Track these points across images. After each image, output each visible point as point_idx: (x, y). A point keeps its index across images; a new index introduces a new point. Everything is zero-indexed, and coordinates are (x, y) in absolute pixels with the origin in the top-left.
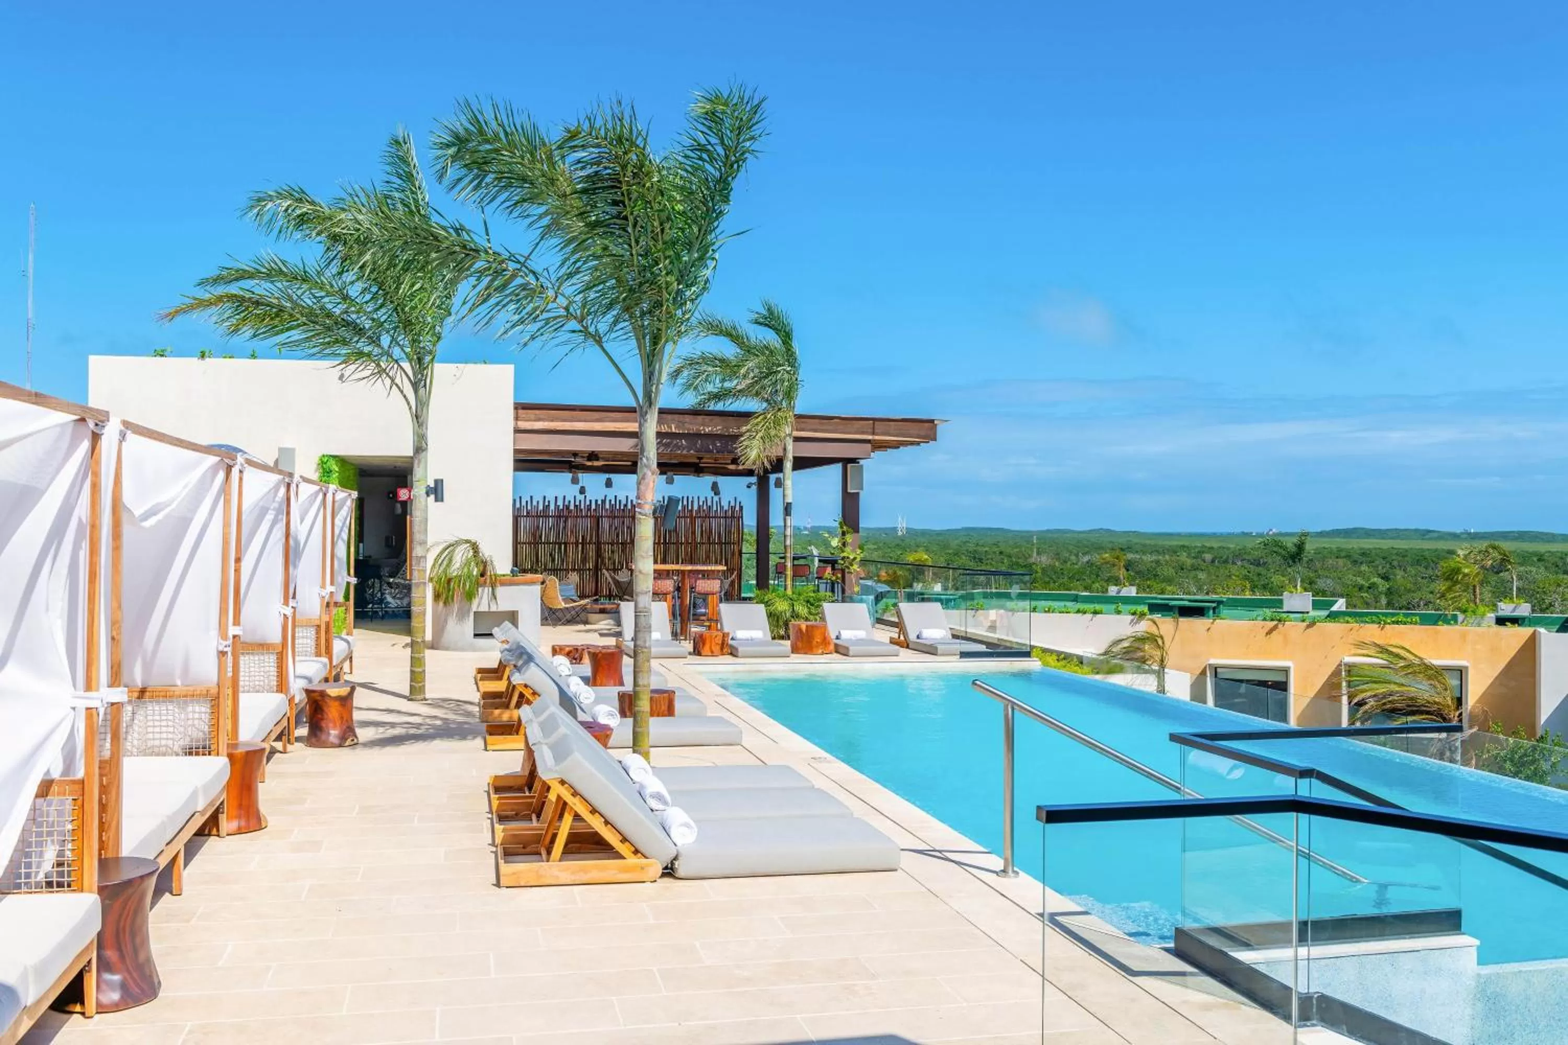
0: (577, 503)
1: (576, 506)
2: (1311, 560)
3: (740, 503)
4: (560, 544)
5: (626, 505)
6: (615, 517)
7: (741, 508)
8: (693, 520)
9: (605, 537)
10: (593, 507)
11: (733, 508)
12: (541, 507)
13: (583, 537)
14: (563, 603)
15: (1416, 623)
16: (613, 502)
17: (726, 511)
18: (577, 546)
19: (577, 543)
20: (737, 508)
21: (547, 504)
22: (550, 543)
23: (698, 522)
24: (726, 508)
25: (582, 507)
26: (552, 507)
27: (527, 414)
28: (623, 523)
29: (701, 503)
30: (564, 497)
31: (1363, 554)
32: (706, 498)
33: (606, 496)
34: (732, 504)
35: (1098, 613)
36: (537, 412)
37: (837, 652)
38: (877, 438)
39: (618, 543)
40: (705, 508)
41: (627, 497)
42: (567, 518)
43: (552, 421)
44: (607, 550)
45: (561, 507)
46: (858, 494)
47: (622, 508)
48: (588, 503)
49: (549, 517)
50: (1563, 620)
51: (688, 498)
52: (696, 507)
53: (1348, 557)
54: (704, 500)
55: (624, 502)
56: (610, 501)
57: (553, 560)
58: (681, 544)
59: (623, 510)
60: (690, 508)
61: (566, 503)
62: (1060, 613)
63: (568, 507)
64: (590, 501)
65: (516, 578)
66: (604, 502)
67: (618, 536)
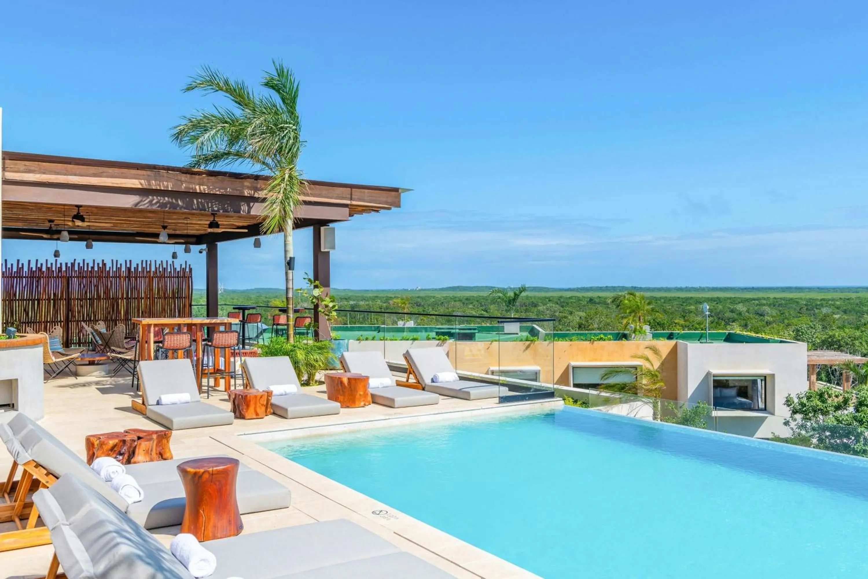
0: (49, 266)
1: (48, 268)
2: (443, 303)
3: (190, 265)
4: (33, 301)
5: (93, 268)
6: (83, 277)
7: (191, 270)
8: (151, 279)
9: (75, 293)
10: (64, 269)
11: (184, 270)
12: (15, 269)
13: (54, 294)
14: (53, 358)
15: (610, 340)
16: (81, 265)
17: (178, 272)
18: (50, 302)
19: (49, 299)
20: (187, 270)
21: (20, 266)
22: (24, 300)
23: (155, 281)
24: (178, 269)
25: (54, 269)
26: (26, 269)
27: (16, 164)
28: (91, 282)
29: (157, 266)
30: (37, 261)
31: (467, 299)
32: (162, 262)
33: (75, 260)
34: (184, 266)
35: (416, 340)
36: (27, 163)
37: (374, 402)
38: (354, 203)
39: (86, 299)
40: (161, 270)
41: (94, 261)
42: (39, 278)
43: (44, 173)
44: (76, 306)
45: (34, 269)
46: (328, 252)
47: (90, 269)
48: (58, 265)
49: (22, 277)
50: (669, 334)
51: (146, 261)
52: (153, 269)
53: (460, 300)
54: (160, 263)
55: (91, 265)
56: (79, 264)
57: (27, 314)
58: (142, 298)
59: (91, 272)
60: (148, 270)
61: (39, 266)
62: (391, 340)
63: (40, 269)
64: (61, 264)
65: (12, 340)
66: (73, 265)
67: (86, 293)
